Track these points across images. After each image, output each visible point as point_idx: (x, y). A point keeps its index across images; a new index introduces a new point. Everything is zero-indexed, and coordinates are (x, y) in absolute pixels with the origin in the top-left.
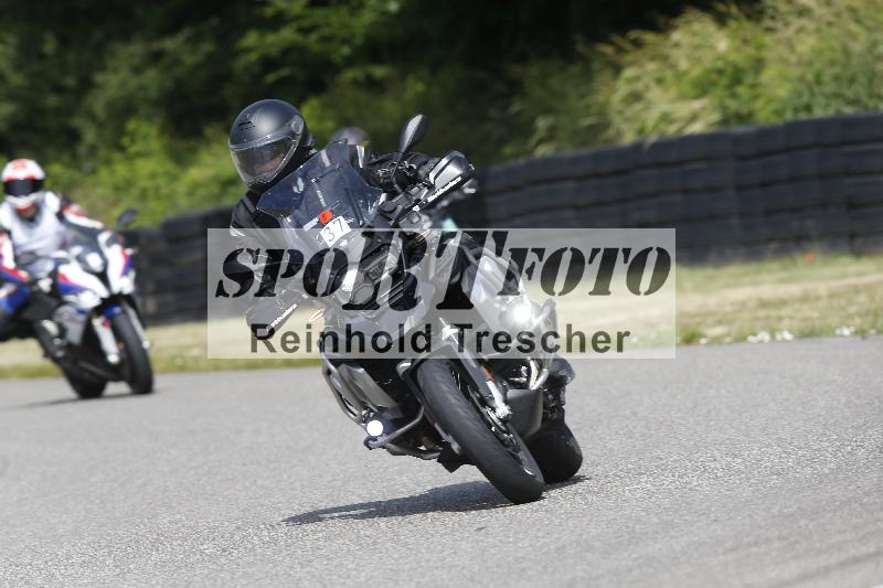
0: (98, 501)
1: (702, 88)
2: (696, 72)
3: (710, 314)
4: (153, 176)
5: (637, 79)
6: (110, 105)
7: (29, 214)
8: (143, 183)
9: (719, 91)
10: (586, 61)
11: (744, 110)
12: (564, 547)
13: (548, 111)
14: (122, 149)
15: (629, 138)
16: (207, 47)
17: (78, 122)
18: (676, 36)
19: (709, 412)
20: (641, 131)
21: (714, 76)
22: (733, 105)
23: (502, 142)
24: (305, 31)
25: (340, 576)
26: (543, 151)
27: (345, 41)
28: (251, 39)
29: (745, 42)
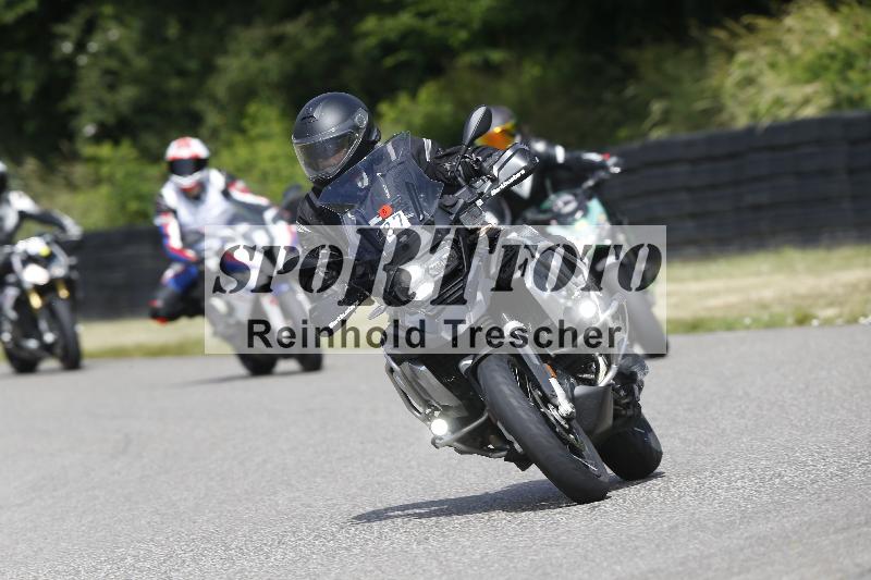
0: (218, 478)
1: (814, 72)
2: (809, 56)
3: (821, 295)
4: (273, 158)
5: (750, 63)
6: (232, 88)
7: (195, 192)
8: (265, 165)
9: (832, 76)
10: (699, 46)
11: (856, 94)
12: (676, 526)
13: (662, 95)
14: (242, 131)
15: (742, 121)
16: (327, 31)
17: (201, 105)
18: (789, 21)
19: (821, 392)
20: (754, 115)
21: (827, 61)
22: (844, 89)
23: (618, 125)
24: (423, 15)
25: (456, 554)
26: (658, 134)
27: (463, 26)
28: (370, 23)
29: (857, 27)
